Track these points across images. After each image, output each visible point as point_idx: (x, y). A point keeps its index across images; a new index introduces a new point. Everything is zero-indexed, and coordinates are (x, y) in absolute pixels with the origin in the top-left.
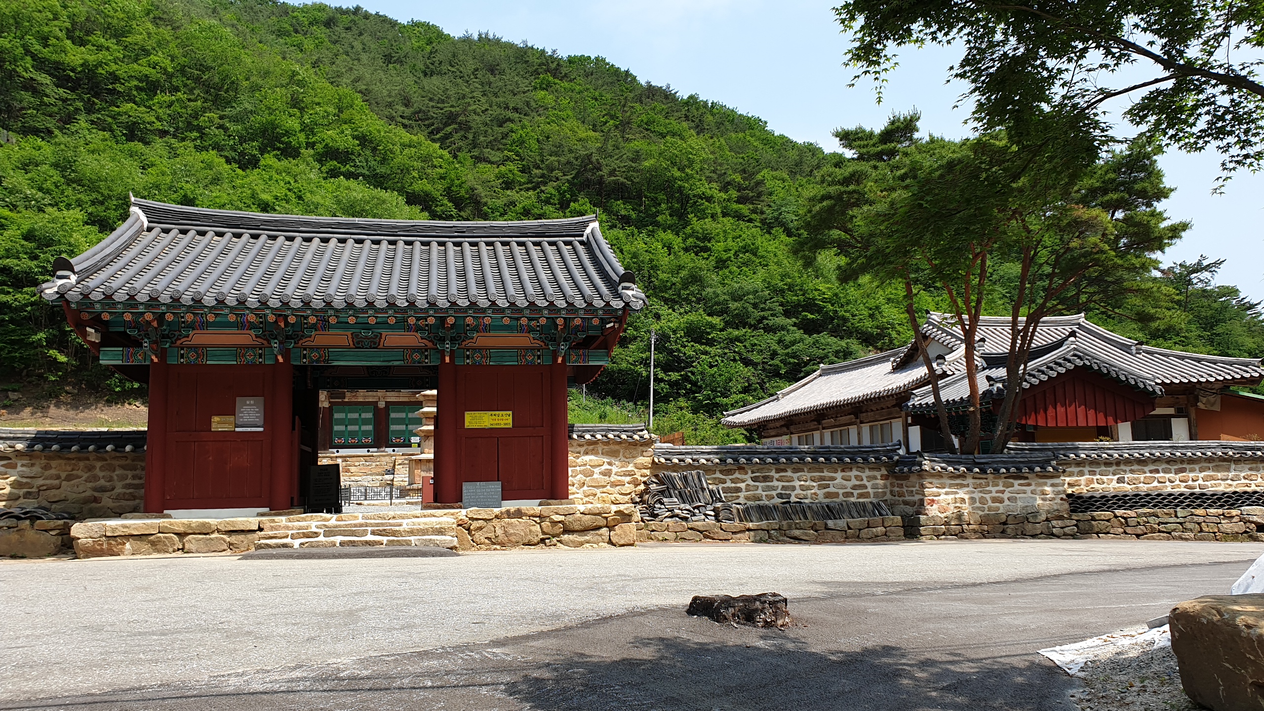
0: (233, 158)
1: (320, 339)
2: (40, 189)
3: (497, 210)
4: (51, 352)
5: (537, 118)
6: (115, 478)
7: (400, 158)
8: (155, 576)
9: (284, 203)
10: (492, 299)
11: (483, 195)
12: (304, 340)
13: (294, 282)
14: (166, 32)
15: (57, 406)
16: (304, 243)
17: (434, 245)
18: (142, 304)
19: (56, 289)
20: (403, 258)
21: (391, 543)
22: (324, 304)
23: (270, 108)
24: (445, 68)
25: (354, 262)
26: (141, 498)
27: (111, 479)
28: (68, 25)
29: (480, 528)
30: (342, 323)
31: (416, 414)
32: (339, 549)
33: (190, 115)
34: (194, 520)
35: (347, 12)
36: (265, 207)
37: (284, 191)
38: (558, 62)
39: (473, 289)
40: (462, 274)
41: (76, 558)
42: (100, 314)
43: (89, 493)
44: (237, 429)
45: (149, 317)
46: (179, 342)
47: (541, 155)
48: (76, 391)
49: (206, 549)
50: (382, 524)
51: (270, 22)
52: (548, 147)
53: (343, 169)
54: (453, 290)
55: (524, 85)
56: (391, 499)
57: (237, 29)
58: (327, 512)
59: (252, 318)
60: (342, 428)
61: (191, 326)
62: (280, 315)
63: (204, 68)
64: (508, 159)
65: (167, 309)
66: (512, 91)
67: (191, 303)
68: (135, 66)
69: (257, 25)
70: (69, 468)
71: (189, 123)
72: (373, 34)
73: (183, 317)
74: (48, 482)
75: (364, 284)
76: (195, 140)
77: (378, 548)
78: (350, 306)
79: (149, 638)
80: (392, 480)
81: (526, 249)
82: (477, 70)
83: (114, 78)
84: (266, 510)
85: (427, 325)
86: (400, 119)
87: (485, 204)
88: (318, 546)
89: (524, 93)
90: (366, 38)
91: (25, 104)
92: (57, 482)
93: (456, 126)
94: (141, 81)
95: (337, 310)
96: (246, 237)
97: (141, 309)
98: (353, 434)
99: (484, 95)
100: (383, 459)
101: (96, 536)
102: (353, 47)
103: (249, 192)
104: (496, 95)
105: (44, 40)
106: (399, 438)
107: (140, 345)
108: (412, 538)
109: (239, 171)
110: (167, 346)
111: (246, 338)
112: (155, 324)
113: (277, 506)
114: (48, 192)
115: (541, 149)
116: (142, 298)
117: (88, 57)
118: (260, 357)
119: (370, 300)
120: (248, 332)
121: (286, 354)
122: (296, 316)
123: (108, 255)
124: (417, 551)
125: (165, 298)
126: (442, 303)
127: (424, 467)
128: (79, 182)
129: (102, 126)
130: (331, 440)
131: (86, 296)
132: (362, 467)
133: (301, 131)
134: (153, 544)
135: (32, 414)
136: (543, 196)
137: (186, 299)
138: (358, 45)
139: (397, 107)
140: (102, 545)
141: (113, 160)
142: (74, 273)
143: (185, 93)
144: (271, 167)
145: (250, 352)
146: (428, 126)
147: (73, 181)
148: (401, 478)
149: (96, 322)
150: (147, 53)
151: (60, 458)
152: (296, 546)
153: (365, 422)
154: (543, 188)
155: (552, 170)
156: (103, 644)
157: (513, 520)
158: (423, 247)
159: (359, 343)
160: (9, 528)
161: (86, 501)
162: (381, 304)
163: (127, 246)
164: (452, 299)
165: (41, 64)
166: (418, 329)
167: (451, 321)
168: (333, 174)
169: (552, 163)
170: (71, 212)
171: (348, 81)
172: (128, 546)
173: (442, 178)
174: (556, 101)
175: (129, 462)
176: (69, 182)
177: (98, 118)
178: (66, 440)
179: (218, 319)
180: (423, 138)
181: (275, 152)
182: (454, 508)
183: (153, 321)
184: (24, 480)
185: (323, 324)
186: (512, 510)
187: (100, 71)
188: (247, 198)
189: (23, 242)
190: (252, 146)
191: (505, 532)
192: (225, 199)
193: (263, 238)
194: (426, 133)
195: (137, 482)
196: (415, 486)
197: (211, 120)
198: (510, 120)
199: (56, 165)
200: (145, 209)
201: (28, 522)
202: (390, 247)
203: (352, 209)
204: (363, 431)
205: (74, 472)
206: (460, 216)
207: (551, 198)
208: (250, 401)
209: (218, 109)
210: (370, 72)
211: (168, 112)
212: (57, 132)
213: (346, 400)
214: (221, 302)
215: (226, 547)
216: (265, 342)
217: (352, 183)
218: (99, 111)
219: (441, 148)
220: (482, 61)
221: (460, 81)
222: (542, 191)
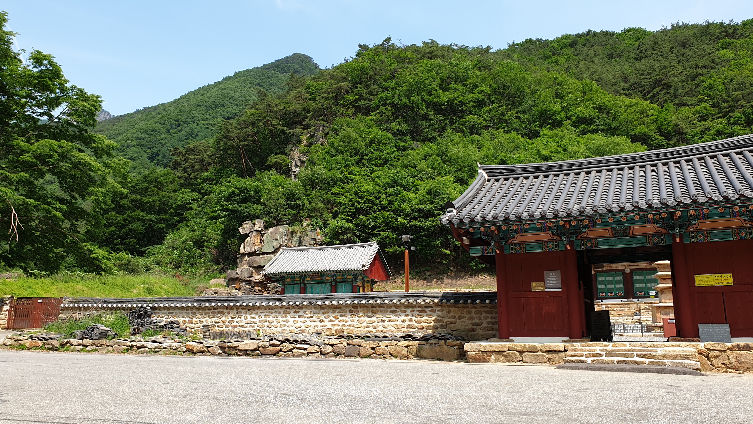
0: (525, 134)
1: (591, 233)
2: (432, 168)
3: (696, 135)
4: (442, 249)
5: (722, 69)
6: (482, 318)
7: (625, 115)
8: (511, 376)
9: (556, 155)
10: (709, 196)
11: (684, 127)
12: (582, 235)
13: (573, 200)
14: (485, 73)
15: (447, 278)
16: (576, 176)
17: (660, 166)
18: (489, 222)
19: (447, 218)
20: (640, 177)
21: (651, 363)
22: (593, 212)
23: (543, 101)
24: (649, 53)
25: (608, 183)
26: (496, 330)
27: (480, 319)
28: (440, 82)
29: (717, 357)
30: (604, 222)
31: (653, 276)
32: (616, 366)
33: (500, 115)
34: (527, 344)
35: (583, 35)
36: (545, 159)
37: (556, 147)
38: (735, 28)
39: (693, 191)
40: (684, 182)
41: (467, 362)
42: (468, 229)
43: (470, 326)
44: (546, 290)
45: (493, 228)
46: (510, 241)
47: (728, 93)
48: (455, 270)
49: (535, 361)
50: (644, 351)
51: (539, 53)
52: (732, 86)
53: (590, 129)
54: (678, 193)
55: (708, 49)
56: (642, 332)
57: (521, 62)
58: (604, 341)
59: (550, 224)
60: (603, 286)
61: (516, 232)
62: (566, 221)
63: (505, 87)
64: (702, 100)
65: (503, 223)
66: (700, 56)
67: (515, 219)
68: (472, 95)
69: (532, 56)
70: (460, 313)
71: (500, 119)
72: (600, 44)
73: (510, 227)
74: (451, 320)
75: (617, 196)
76: (504, 128)
77: (642, 366)
78: (609, 211)
79: (518, 416)
80: (640, 320)
81: (731, 158)
82: (672, 48)
83: (462, 103)
84: (568, 339)
85: (660, 218)
86: (622, 91)
87: (687, 133)
88: (603, 363)
89: (710, 54)
90: (596, 47)
91: (423, 127)
92: (454, 320)
93: (661, 87)
94: (474, 102)
95: (601, 215)
96: (541, 177)
97: (489, 224)
98: (611, 290)
99: (679, 62)
100: (631, 306)
101: (476, 350)
102: (588, 55)
103: (536, 151)
104: (688, 61)
105: (430, 93)
106: (641, 292)
107: (490, 244)
108: (666, 361)
109: (529, 141)
110: (504, 243)
111: (547, 236)
112: (496, 232)
113: (574, 337)
114: (435, 169)
115: (727, 88)
116: (489, 218)
117: (450, 96)
118: (556, 247)
119: (622, 206)
120: (548, 232)
121: (571, 244)
122: (576, 220)
123: (470, 197)
124: (672, 370)
125: (501, 218)
126: (672, 203)
127: (662, 312)
128: (449, 161)
129: (456, 130)
130: (597, 295)
131: (461, 220)
132: (618, 311)
133: (562, 111)
134: (506, 357)
135: (437, 282)
136: (732, 120)
137: (513, 217)
138: (591, 53)
139: (619, 84)
140: (480, 356)
141: (464, 147)
142: (455, 209)
143: (497, 103)
144: (546, 135)
145: (550, 244)
146: (641, 91)
147: (446, 161)
148: (647, 318)
149: (467, 233)
150: (477, 87)
151: (455, 307)
152: (589, 362)
153: (618, 282)
154: (731, 115)
155: (738, 101)
156: (495, 417)
157: (743, 352)
158: (652, 168)
159: (616, 234)
160: (435, 344)
161: (469, 331)
162: (629, 208)
163: (478, 191)
164: (679, 200)
165: (429, 105)
166: (654, 221)
167: (678, 214)
168: (583, 132)
169: (737, 96)
170: (448, 177)
171: (588, 76)
172: (493, 357)
173: (655, 122)
174: (736, 54)
175: (488, 309)
176: (445, 162)
177: (456, 127)
178: (457, 297)
179: (531, 226)
180: (639, 100)
181: (549, 126)
182: (694, 341)
183: (496, 230)
184: (440, 319)
185: (593, 224)
186: (742, 344)
187: (456, 102)
188: (535, 155)
189: (427, 196)
190: (535, 126)
191: (738, 361)
192: (523, 157)
193: (551, 177)
194: (640, 96)
195: (493, 320)
196: (658, 324)
197: (511, 115)
198: (700, 75)
199: (438, 155)
200: (485, 170)
201: (443, 341)
202: (630, 171)
203: (598, 152)
204: (617, 288)
205: (462, 315)
206: (669, 144)
207: (738, 120)
208: (553, 273)
209: (515, 108)
210: (600, 67)
211: (489, 115)
212: (438, 138)
213: (604, 269)
214: (532, 217)
215: (546, 361)
216: (558, 238)
217: (596, 136)
218: (456, 122)
219: (651, 103)
220: (676, 42)
221: (661, 58)
222: (730, 117)
